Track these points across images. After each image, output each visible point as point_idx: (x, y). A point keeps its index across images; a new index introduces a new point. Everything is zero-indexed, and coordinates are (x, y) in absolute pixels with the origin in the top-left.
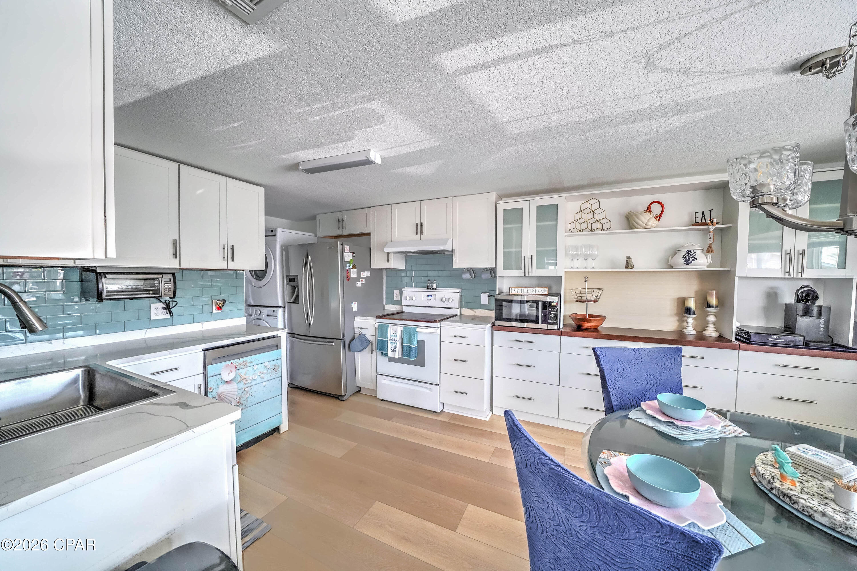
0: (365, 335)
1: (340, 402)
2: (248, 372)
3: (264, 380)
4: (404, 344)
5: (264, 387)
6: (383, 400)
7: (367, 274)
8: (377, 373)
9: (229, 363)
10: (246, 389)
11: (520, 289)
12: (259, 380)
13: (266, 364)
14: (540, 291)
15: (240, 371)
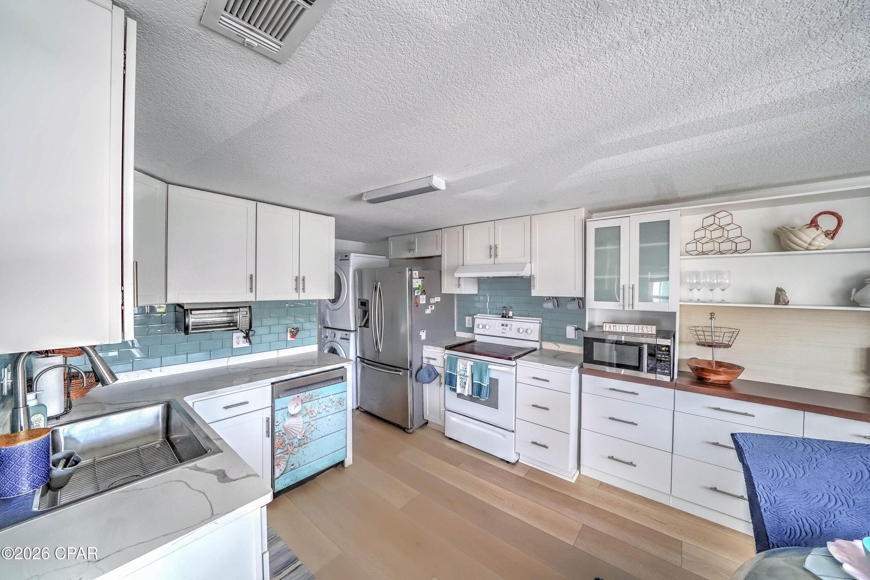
0: (433, 366)
1: (406, 435)
2: (314, 406)
3: (329, 413)
4: (474, 381)
5: (329, 420)
6: (450, 439)
7: (438, 299)
8: (445, 408)
9: (296, 396)
10: (312, 423)
11: (617, 325)
12: (324, 413)
13: (331, 397)
14: (645, 329)
15: (305, 404)
